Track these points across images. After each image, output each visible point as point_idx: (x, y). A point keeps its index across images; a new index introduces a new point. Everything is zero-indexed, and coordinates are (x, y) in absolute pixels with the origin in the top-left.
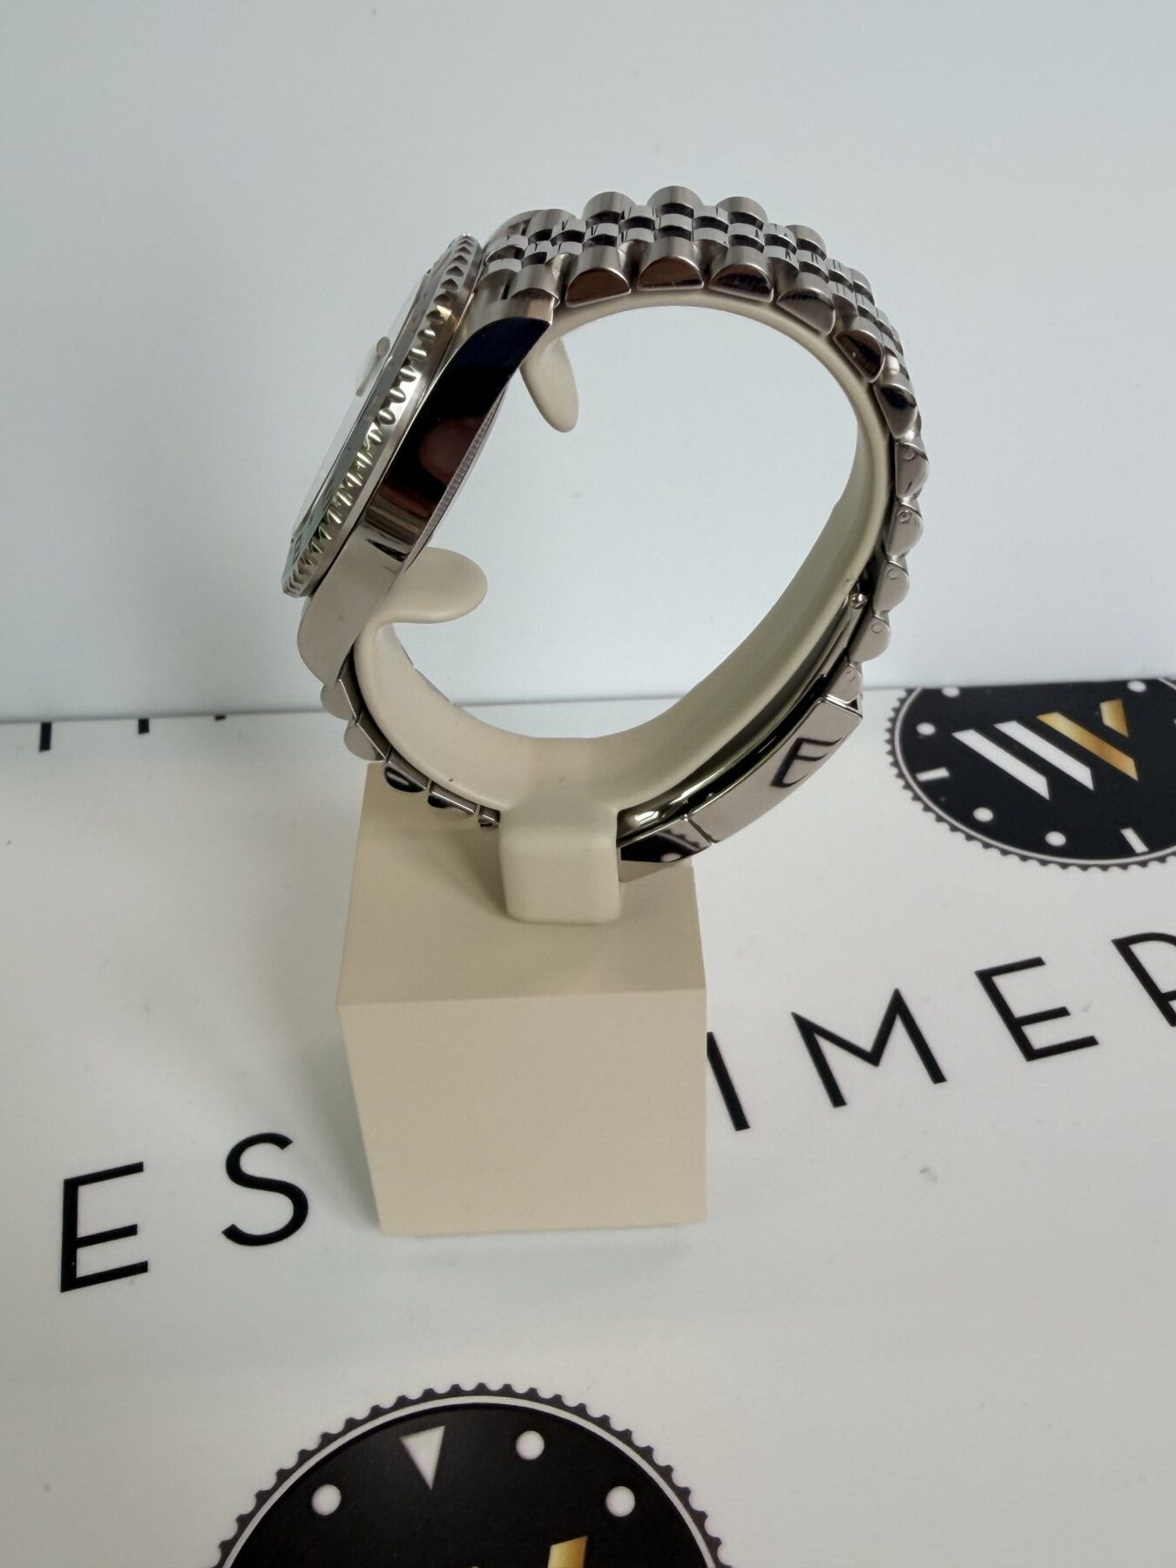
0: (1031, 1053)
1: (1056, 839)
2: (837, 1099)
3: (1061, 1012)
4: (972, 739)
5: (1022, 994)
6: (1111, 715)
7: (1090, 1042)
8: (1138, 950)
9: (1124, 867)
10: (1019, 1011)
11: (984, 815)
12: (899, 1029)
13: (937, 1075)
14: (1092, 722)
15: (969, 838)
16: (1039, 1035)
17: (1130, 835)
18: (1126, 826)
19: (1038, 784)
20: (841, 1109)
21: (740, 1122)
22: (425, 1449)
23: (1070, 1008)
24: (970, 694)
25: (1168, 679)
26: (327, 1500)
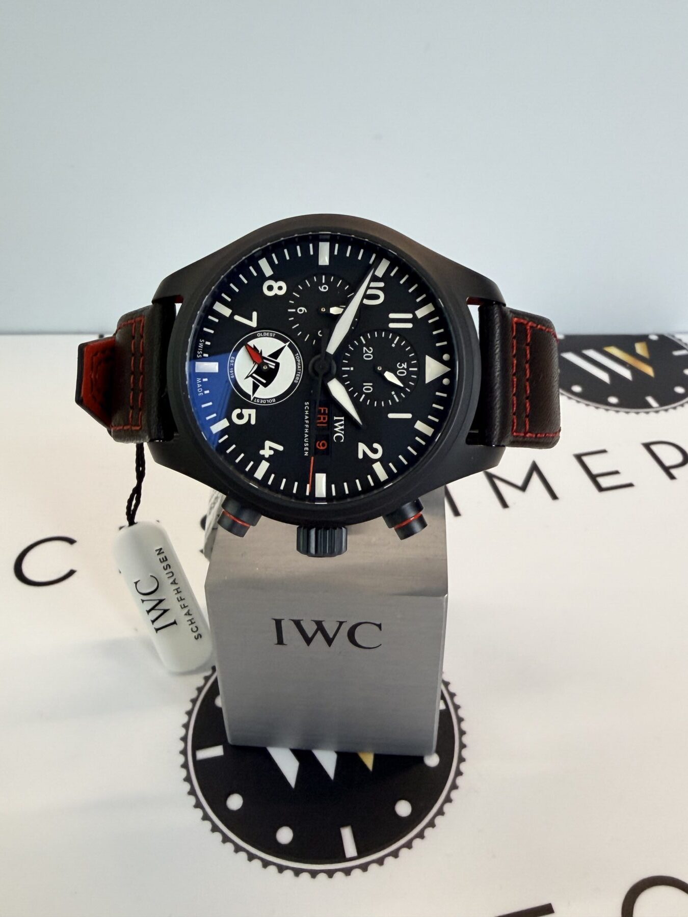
0: (600, 489)
1: (613, 400)
2: (505, 505)
3: (617, 473)
4: (571, 357)
5: (596, 464)
6: (640, 348)
7: (630, 485)
8: (654, 448)
9: (647, 413)
10: (595, 471)
11: (577, 389)
12: (535, 478)
13: (554, 497)
14: (632, 352)
15: (570, 398)
16: (604, 482)
17: (650, 400)
18: (648, 395)
19: (605, 377)
20: (506, 510)
21: (456, 513)
23: (620, 471)
24: (570, 338)
25: (670, 335)
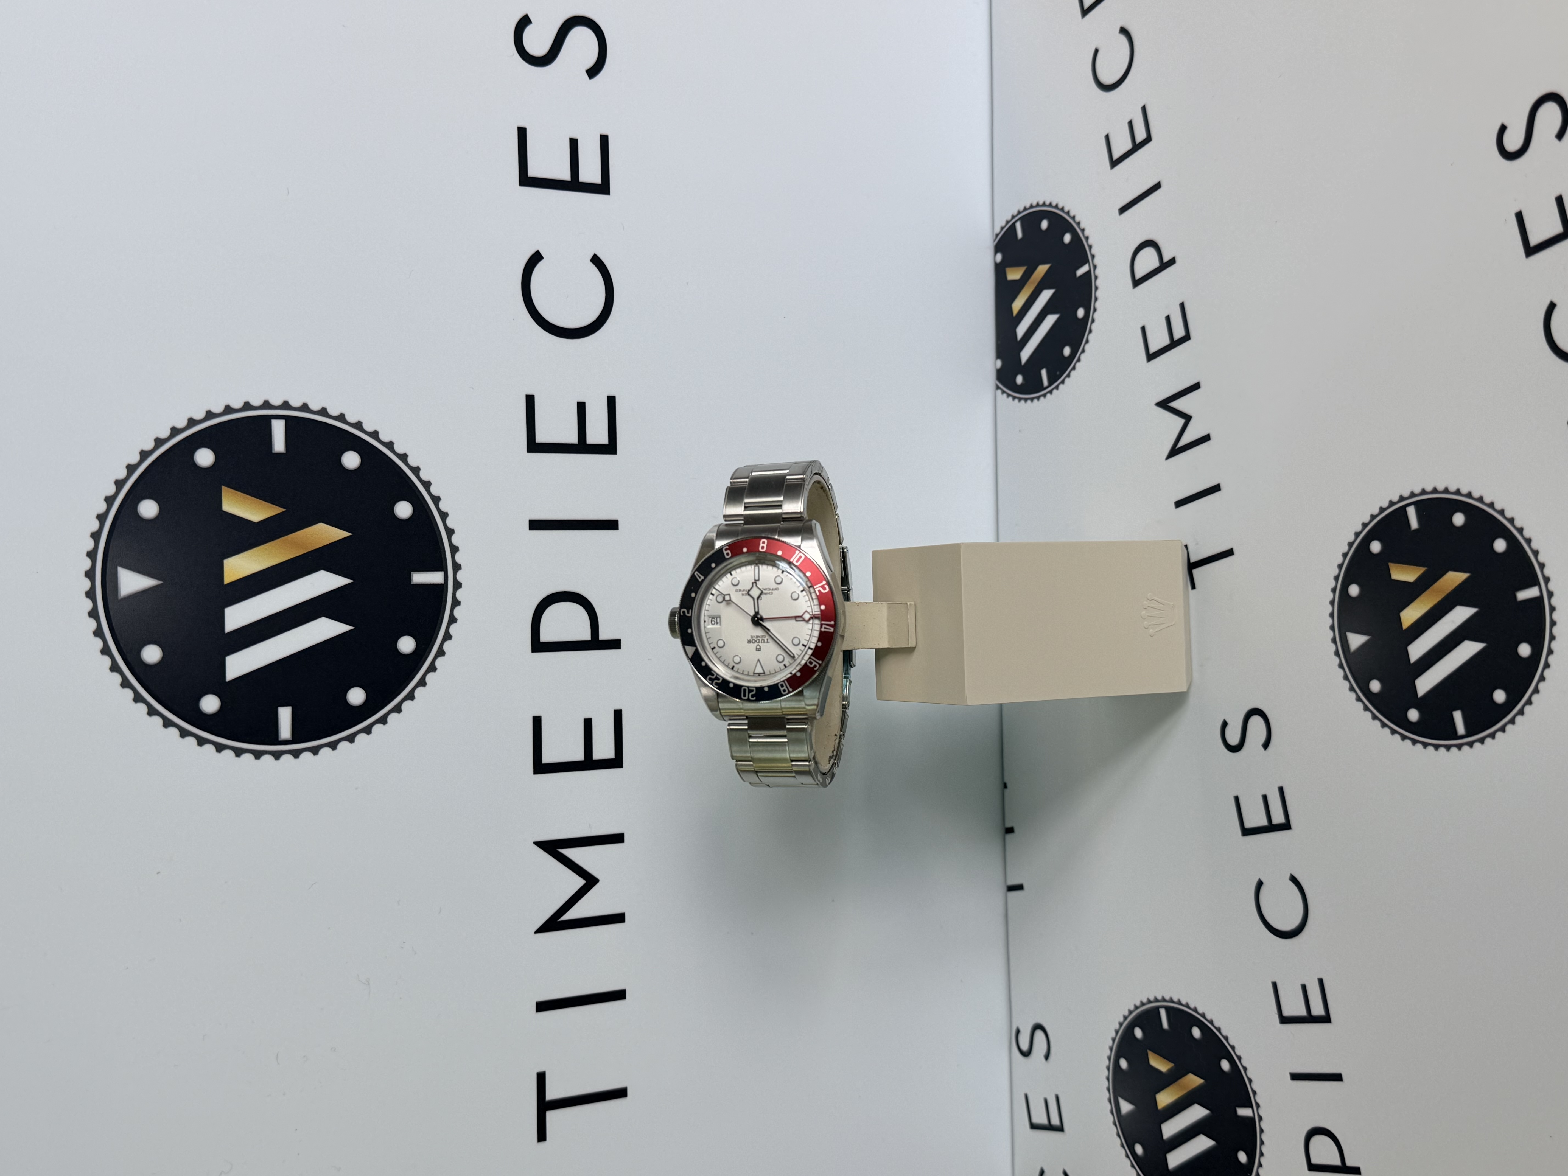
0: (1187, 338)
1: (1081, 313)
2: (1206, 438)
3: (1168, 318)
4: (1025, 354)
5: (1159, 340)
6: (1014, 274)
7: (1182, 306)
8: (1139, 274)
9: (1096, 278)
10: (1166, 341)
11: (1067, 351)
12: (1176, 404)
13: (1196, 386)
14: (1018, 286)
15: (1079, 360)
16: (1179, 333)
17: (1080, 272)
18: (1075, 274)
19: (1051, 320)
20: (1212, 437)
21: (1217, 488)
22: (1356, 640)
23: (1167, 315)
24: (1000, 353)
25: (995, 239)
26: (1375, 686)
